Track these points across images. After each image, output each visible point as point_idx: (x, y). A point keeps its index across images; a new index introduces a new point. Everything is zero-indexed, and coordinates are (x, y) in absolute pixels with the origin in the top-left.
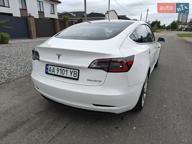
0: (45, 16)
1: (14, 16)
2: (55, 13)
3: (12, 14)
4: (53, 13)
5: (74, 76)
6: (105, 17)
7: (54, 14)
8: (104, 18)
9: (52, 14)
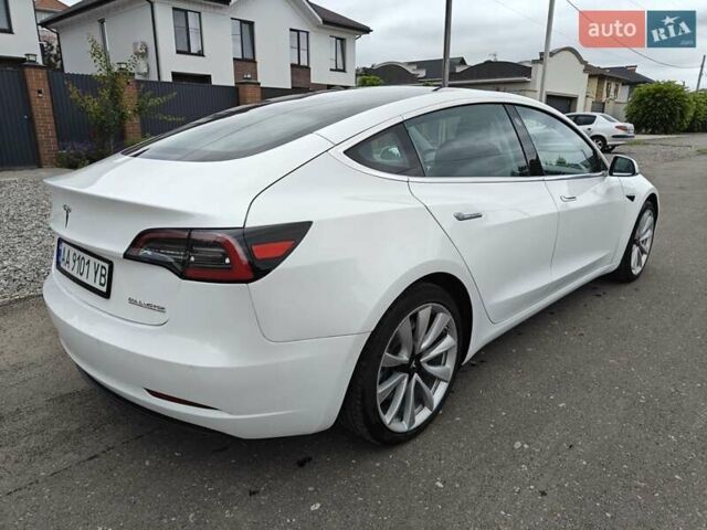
0: (312, 81)
1: (214, 82)
2: (347, 69)
3: (210, 76)
4: (340, 67)
5: (101, 284)
6: (530, 77)
7: (344, 71)
8: (526, 82)
9: (337, 70)
